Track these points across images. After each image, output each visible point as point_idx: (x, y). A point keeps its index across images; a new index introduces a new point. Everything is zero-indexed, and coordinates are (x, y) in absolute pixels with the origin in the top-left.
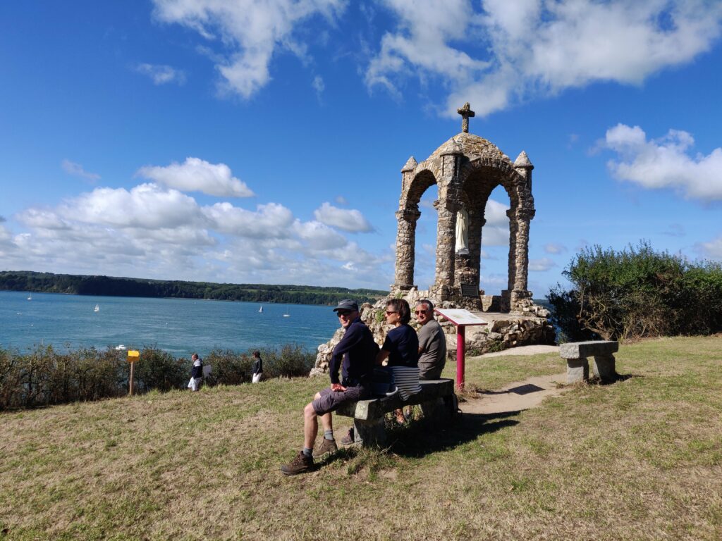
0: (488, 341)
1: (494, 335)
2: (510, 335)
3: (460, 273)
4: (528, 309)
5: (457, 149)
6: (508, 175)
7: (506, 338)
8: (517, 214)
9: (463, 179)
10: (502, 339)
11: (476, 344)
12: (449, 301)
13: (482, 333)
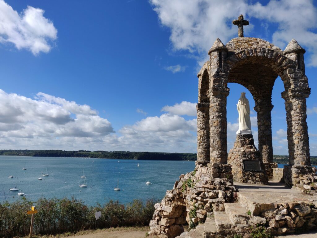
0: (250, 226)
1: (255, 220)
2: (277, 221)
3: (243, 150)
4: (309, 187)
5: (221, 45)
6: (276, 61)
7: (272, 224)
8: (290, 94)
9: (228, 69)
10: (267, 225)
11: (236, 229)
12: (221, 178)
13: (243, 217)
